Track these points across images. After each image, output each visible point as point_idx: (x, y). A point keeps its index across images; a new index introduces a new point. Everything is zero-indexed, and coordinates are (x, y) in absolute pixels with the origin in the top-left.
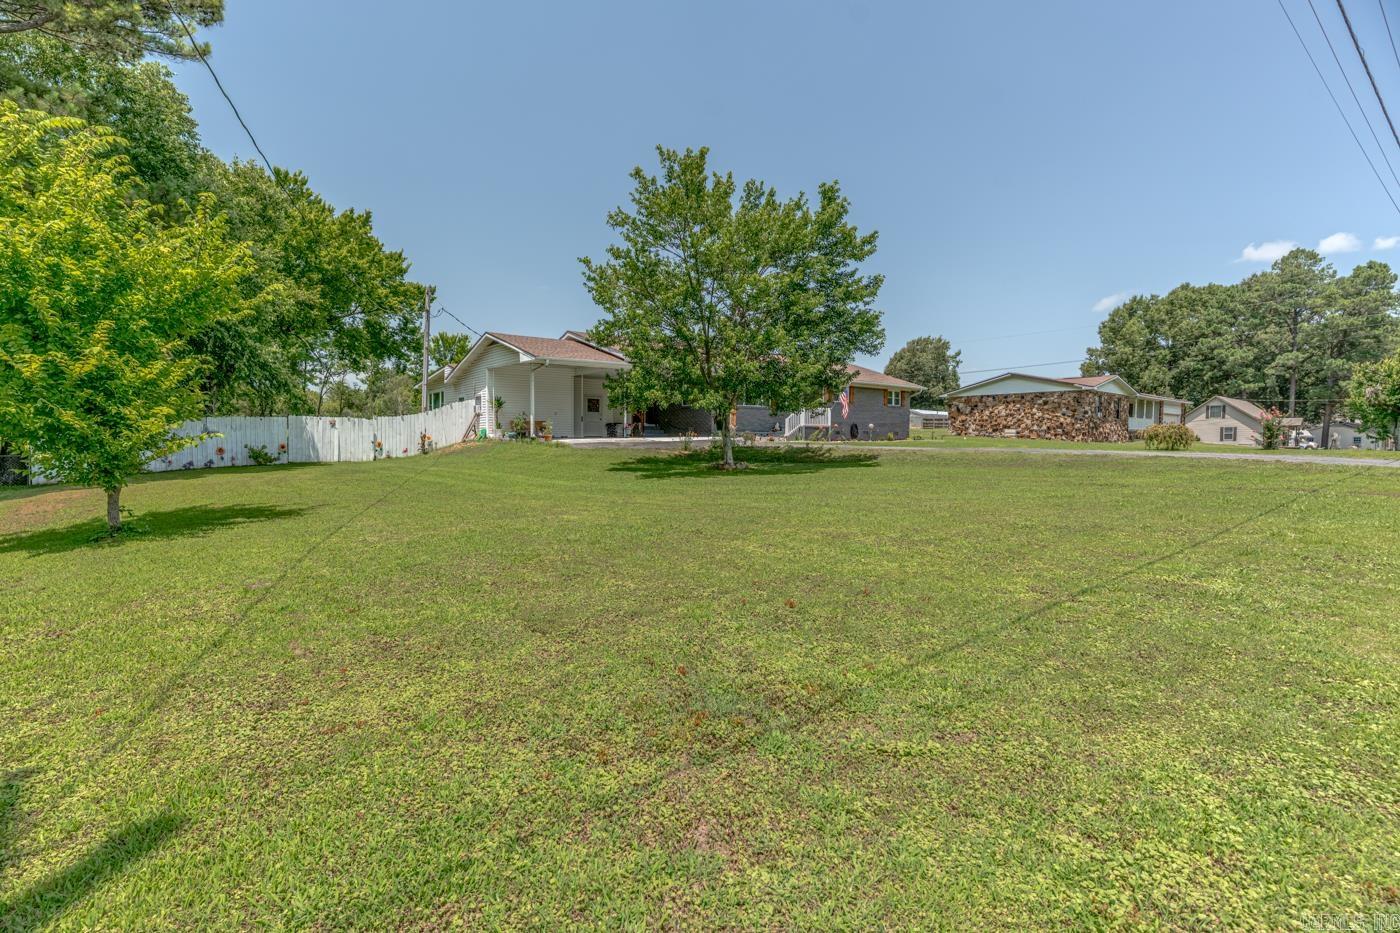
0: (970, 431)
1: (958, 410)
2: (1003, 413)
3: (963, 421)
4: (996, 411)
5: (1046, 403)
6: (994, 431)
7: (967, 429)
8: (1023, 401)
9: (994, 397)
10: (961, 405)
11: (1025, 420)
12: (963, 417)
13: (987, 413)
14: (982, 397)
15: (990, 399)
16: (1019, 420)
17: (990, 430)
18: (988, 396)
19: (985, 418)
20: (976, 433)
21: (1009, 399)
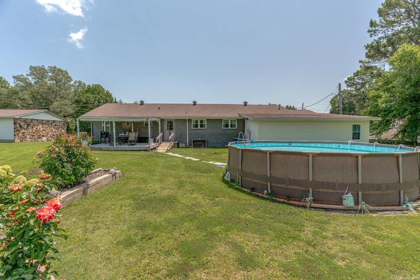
0: (28, 139)
1: (20, 126)
2: (41, 129)
3: (24, 133)
4: (39, 128)
5: (55, 125)
6: (38, 138)
7: (26, 137)
8: (49, 124)
9: (37, 120)
10: (22, 124)
11: (50, 133)
12: (23, 131)
13: (35, 128)
14: (32, 120)
15: (36, 121)
16: (47, 133)
17: (37, 138)
18: (35, 120)
19: (34, 131)
20: (30, 140)
21: (43, 122)
